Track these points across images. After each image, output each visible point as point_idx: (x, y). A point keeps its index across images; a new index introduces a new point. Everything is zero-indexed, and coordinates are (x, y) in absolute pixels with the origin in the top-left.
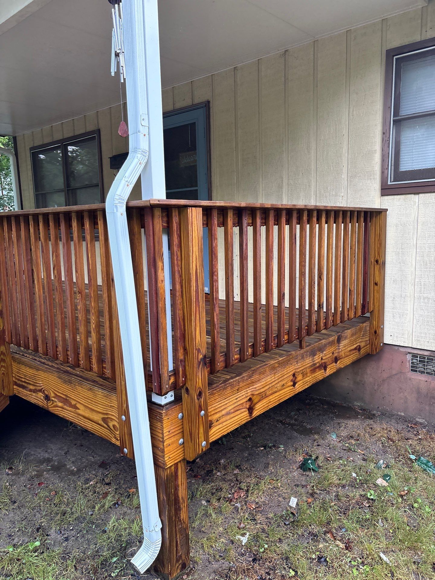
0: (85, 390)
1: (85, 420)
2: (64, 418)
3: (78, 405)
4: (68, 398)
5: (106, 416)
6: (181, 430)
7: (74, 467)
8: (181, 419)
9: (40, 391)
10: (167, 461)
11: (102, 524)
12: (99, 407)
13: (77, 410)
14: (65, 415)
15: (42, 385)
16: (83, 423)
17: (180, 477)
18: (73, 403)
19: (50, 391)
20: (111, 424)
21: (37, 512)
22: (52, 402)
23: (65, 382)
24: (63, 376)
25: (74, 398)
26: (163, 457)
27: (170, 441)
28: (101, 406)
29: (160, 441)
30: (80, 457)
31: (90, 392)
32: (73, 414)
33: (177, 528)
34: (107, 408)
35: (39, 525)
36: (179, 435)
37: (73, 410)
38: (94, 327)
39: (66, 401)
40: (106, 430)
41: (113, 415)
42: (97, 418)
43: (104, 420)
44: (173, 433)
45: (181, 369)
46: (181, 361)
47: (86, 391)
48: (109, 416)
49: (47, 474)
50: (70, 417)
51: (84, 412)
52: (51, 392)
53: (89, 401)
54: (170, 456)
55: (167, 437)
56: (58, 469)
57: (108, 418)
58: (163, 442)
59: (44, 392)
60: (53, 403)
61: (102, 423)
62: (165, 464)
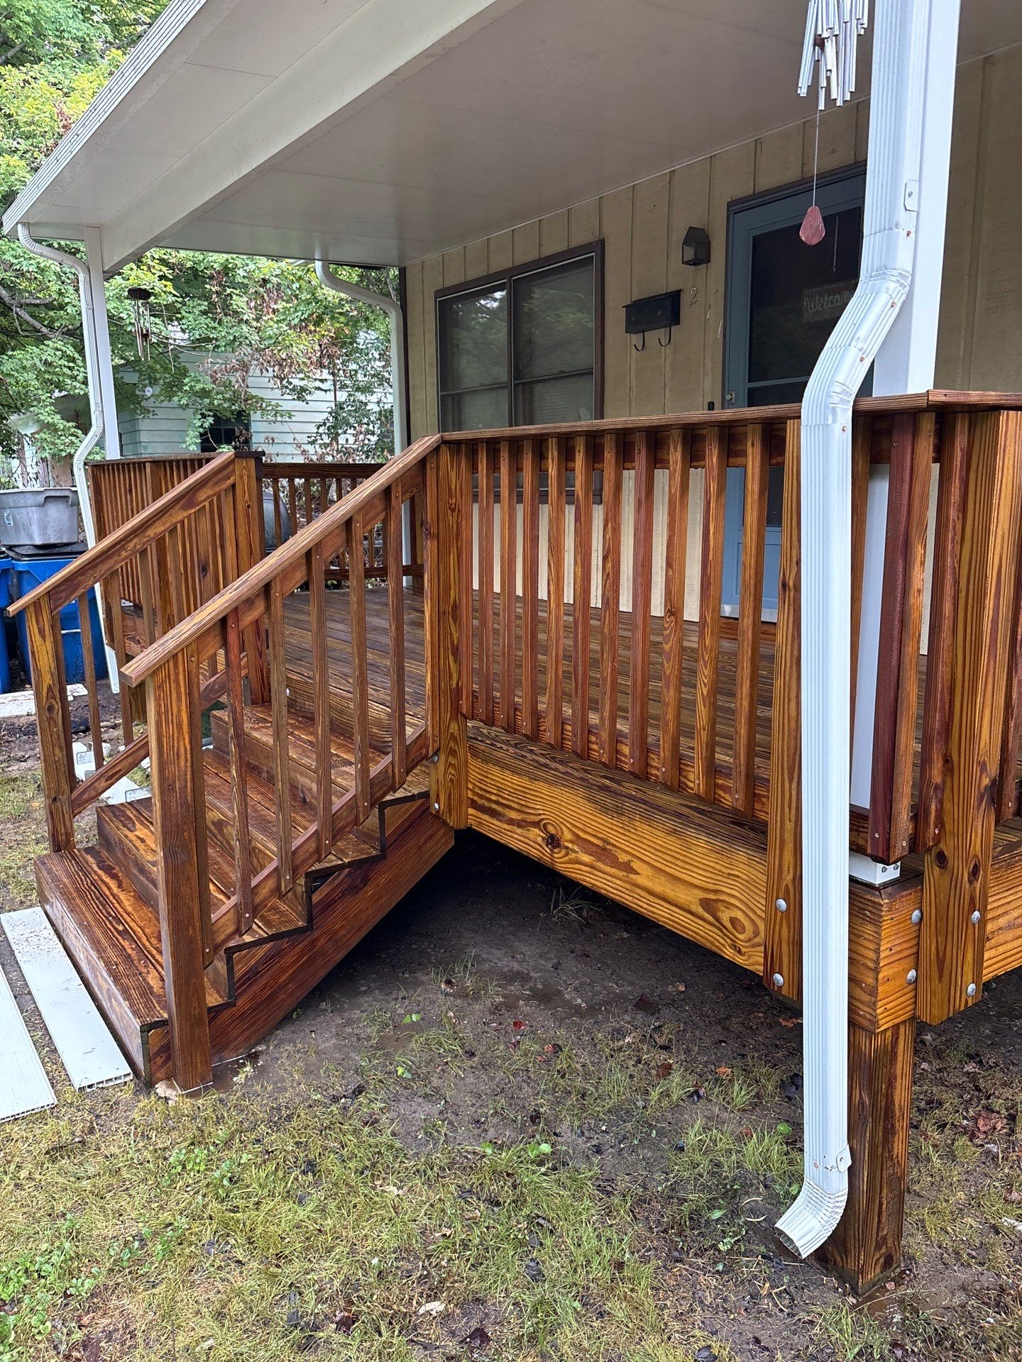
0: (659, 833)
1: (651, 898)
2: (594, 889)
3: (636, 865)
4: (608, 847)
5: (713, 897)
6: (914, 950)
7: (579, 1001)
8: (916, 924)
9: (536, 824)
10: (880, 1017)
11: (670, 1131)
12: (694, 875)
13: (633, 876)
14: (598, 884)
15: (541, 812)
16: (645, 906)
17: (900, 1058)
18: (623, 858)
19: (562, 826)
20: (725, 916)
21: (523, 1081)
22: (564, 851)
23: (605, 810)
24: (600, 796)
25: (627, 849)
26: (873, 1005)
27: (891, 972)
28: (700, 872)
29: (869, 968)
30: (588, 981)
31: (673, 839)
32: (618, 882)
33: (884, 1172)
34: (719, 878)
35: (535, 1110)
36: (908, 960)
37: (621, 874)
38: (705, 693)
39: (604, 852)
40: (709, 927)
41: (733, 896)
42: (690, 897)
43: (705, 903)
44: (898, 952)
45: (933, 807)
46: (937, 787)
47: (663, 835)
48: (722, 898)
49: (526, 1005)
50: (609, 889)
51: (652, 880)
52: (565, 829)
53: (668, 858)
54: (888, 1006)
55: (887, 961)
56: (546, 997)
57: (718, 900)
58: (876, 971)
59: (545, 829)
60: (567, 854)
61: (700, 911)
62: (874, 1023)
